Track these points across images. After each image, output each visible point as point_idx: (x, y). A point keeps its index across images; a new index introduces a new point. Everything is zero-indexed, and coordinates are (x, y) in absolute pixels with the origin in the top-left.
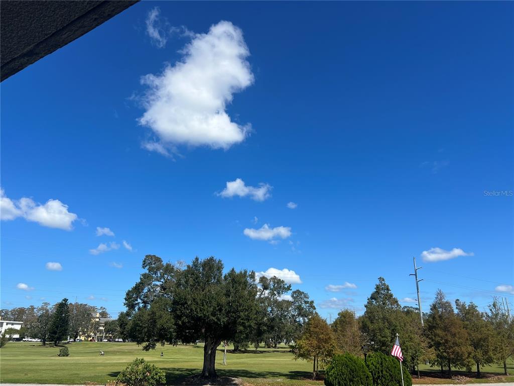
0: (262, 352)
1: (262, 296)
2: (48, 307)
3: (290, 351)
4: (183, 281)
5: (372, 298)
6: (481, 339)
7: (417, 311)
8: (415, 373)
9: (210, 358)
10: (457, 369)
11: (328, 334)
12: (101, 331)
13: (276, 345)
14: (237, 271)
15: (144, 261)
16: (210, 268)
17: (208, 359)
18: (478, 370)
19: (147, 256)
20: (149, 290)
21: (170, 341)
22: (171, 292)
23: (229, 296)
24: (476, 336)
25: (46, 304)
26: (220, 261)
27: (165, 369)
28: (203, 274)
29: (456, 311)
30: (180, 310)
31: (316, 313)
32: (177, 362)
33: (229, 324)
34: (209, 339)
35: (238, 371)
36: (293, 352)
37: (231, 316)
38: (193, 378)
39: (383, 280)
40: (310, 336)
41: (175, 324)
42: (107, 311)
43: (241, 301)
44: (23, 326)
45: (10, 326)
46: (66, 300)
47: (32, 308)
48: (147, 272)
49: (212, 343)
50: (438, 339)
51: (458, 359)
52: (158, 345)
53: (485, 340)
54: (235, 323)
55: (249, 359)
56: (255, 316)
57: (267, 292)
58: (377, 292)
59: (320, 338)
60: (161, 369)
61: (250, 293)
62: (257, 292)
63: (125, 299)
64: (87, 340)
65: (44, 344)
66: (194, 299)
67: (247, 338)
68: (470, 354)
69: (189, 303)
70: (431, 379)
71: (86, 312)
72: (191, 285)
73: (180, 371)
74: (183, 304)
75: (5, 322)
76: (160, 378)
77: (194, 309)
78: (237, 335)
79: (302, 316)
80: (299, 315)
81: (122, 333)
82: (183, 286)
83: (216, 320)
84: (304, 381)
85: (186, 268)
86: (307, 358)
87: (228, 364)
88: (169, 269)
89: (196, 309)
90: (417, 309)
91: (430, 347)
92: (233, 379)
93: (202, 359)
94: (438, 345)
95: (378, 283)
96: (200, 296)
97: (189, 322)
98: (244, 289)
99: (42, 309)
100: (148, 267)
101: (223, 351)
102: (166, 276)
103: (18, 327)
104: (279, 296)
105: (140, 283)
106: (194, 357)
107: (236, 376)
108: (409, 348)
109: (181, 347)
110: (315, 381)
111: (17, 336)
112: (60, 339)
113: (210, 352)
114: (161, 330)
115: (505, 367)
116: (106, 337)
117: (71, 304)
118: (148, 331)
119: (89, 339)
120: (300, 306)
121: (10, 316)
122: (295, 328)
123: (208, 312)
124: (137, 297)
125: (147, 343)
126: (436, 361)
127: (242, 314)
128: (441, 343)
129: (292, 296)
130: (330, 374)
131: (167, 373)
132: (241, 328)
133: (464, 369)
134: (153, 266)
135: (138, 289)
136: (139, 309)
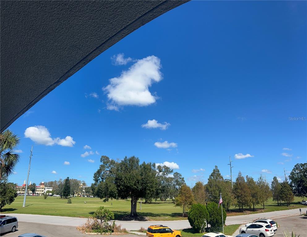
0: (158, 203)
1: (159, 175)
2: (62, 181)
3: (172, 203)
4: (120, 168)
5: (212, 175)
6: (255, 193)
7: (230, 181)
8: (228, 211)
9: (134, 206)
10: (246, 208)
11: (190, 194)
12: (84, 192)
13: (165, 200)
14: (146, 163)
15: (101, 159)
16: (133, 161)
17: (133, 207)
18: (254, 207)
19: (102, 156)
20: (104, 173)
21: (115, 198)
22: (115, 174)
23: (142, 175)
24: (254, 192)
25: (61, 179)
26: (138, 158)
27: (114, 211)
28: (129, 165)
29: (246, 181)
30: (119, 182)
31: (185, 183)
32: (119, 208)
33: (143, 189)
34: (133, 197)
35: (147, 213)
36: (174, 203)
37: (144, 186)
38: (126, 216)
39: (217, 167)
40: (182, 195)
41: (117, 190)
42: (86, 183)
43: (148, 178)
44: (53, 189)
45: (48, 189)
46: (68, 178)
47: (56, 181)
48: (103, 164)
49: (135, 199)
50: (238, 194)
51: (246, 203)
52: (110, 199)
53: (256, 193)
54: (145, 189)
55: (153, 207)
56: (155, 186)
57: (161, 173)
58: (214, 173)
59: (186, 196)
60: (112, 211)
61: (153, 174)
62: (156, 173)
63: (94, 177)
64: (78, 196)
65: (62, 197)
66: (126, 177)
67: (151, 197)
68: (251, 200)
69: (123, 179)
70: (235, 213)
71: (77, 183)
72: (124, 170)
73: (121, 213)
74: (120, 180)
75: (46, 188)
76: (112, 216)
77: (126, 182)
78: (146, 195)
79: (178, 185)
80: (177, 184)
81: (93, 193)
82: (120, 170)
83: (136, 188)
84: (179, 218)
85: (121, 162)
86: (180, 206)
87: (143, 210)
88: (112, 162)
89: (127, 182)
90: (230, 180)
91: (235, 198)
92: (145, 217)
93: (130, 207)
94: (238, 197)
95: (214, 168)
96: (128, 176)
97: (123, 188)
98: (150, 172)
99: (59, 182)
100: (103, 161)
101: (140, 203)
102: (111, 166)
103: (51, 190)
104: (167, 175)
105: (100, 169)
106: (127, 206)
107: (146, 216)
108: (226, 199)
109: (121, 201)
110: (183, 218)
111: (51, 194)
112: (67, 195)
113: (134, 204)
114: (111, 192)
115: (264, 206)
116: (86, 195)
117: (70, 179)
118: (105, 193)
119: (79, 196)
120: (177, 180)
121: (48, 185)
122: (175, 191)
123: (132, 184)
124: (99, 176)
125: (105, 198)
126: (237, 204)
127: (149, 184)
128: (239, 196)
129: (174, 175)
130: (190, 214)
131: (114, 214)
132: (149, 191)
133: (248, 208)
134: (105, 161)
135: (99, 172)
136: (100, 182)
